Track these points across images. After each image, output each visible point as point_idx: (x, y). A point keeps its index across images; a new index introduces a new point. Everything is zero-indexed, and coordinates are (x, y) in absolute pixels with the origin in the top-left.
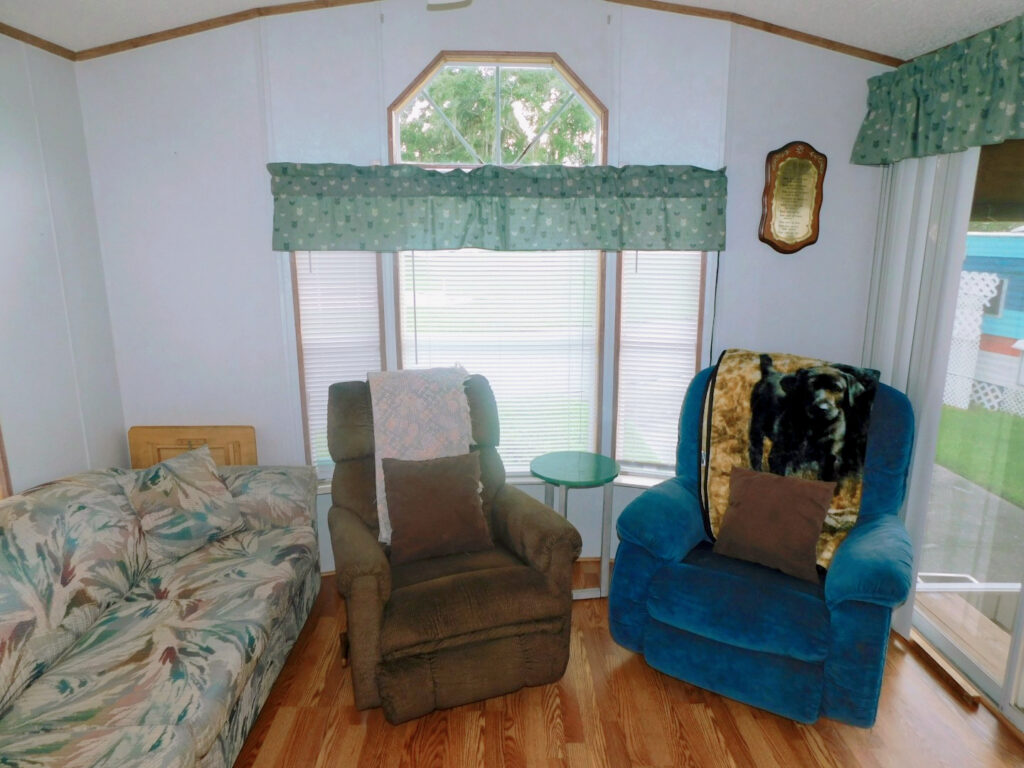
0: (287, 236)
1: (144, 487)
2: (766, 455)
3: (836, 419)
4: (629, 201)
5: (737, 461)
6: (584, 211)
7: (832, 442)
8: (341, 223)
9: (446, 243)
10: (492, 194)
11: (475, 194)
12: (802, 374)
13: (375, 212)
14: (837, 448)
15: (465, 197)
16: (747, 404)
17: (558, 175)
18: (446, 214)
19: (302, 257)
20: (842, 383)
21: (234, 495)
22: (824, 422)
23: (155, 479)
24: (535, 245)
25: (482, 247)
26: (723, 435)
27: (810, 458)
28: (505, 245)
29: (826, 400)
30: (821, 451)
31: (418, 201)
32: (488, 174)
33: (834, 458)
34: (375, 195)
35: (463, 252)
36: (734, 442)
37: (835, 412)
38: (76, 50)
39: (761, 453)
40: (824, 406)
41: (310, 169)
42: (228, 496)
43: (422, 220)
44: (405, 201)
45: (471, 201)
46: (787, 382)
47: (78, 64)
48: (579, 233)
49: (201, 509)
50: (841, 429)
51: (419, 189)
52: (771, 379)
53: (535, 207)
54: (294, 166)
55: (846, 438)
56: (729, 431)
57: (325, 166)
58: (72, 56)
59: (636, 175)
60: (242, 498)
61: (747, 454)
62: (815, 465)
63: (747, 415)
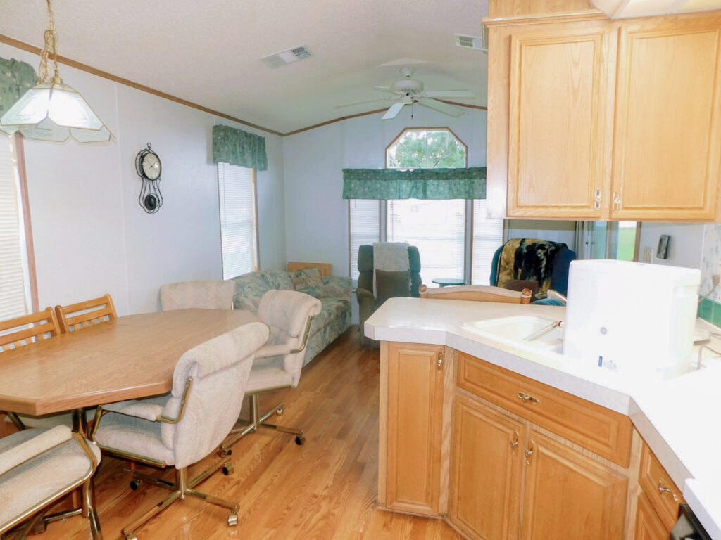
0: (348, 195)
1: (297, 276)
2: (519, 275)
3: (543, 260)
4: (472, 180)
5: (509, 278)
6: (455, 184)
7: (541, 268)
8: (366, 189)
9: (404, 197)
10: (421, 179)
11: (415, 179)
12: (534, 244)
13: (378, 186)
14: (543, 270)
15: (411, 180)
16: (513, 256)
17: (446, 172)
18: (404, 186)
19: (352, 201)
20: (547, 247)
21: (325, 284)
22: (539, 261)
23: (300, 274)
24: (436, 197)
25: (417, 198)
26: (505, 269)
27: (533, 275)
28: (425, 197)
29: (540, 253)
30: (537, 273)
31: (394, 181)
32: (420, 171)
33: (541, 274)
34: (378, 179)
35: (410, 199)
36: (509, 271)
37: (543, 257)
38: (284, 133)
39: (517, 274)
40: (539, 255)
41: (357, 171)
42: (322, 285)
43: (396, 188)
44: (389, 181)
45: (413, 181)
46: (528, 247)
47: (284, 138)
48: (453, 193)
49: (314, 286)
50: (544, 263)
51: (394, 177)
52: (522, 246)
53: (436, 183)
54: (351, 170)
55: (546, 266)
56: (507, 267)
57: (362, 169)
58: (283, 135)
59: (475, 171)
60: (327, 286)
61: (513, 275)
62: (535, 277)
63: (513, 260)
